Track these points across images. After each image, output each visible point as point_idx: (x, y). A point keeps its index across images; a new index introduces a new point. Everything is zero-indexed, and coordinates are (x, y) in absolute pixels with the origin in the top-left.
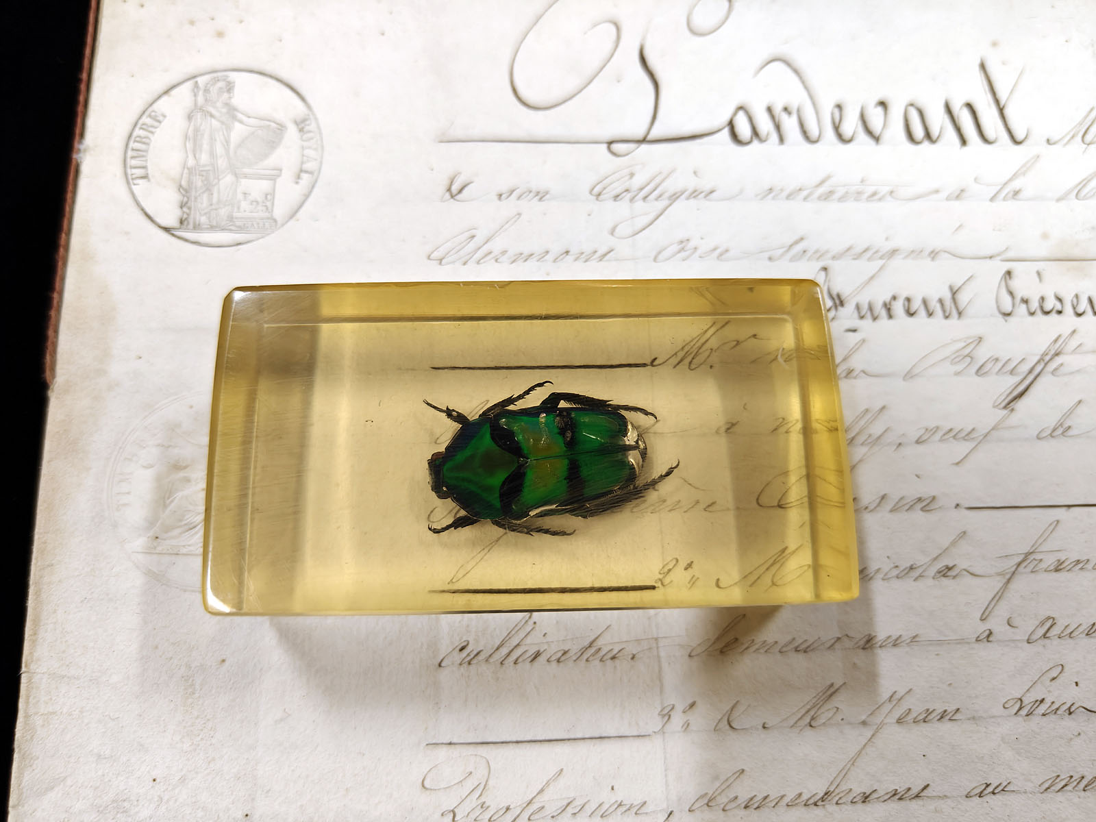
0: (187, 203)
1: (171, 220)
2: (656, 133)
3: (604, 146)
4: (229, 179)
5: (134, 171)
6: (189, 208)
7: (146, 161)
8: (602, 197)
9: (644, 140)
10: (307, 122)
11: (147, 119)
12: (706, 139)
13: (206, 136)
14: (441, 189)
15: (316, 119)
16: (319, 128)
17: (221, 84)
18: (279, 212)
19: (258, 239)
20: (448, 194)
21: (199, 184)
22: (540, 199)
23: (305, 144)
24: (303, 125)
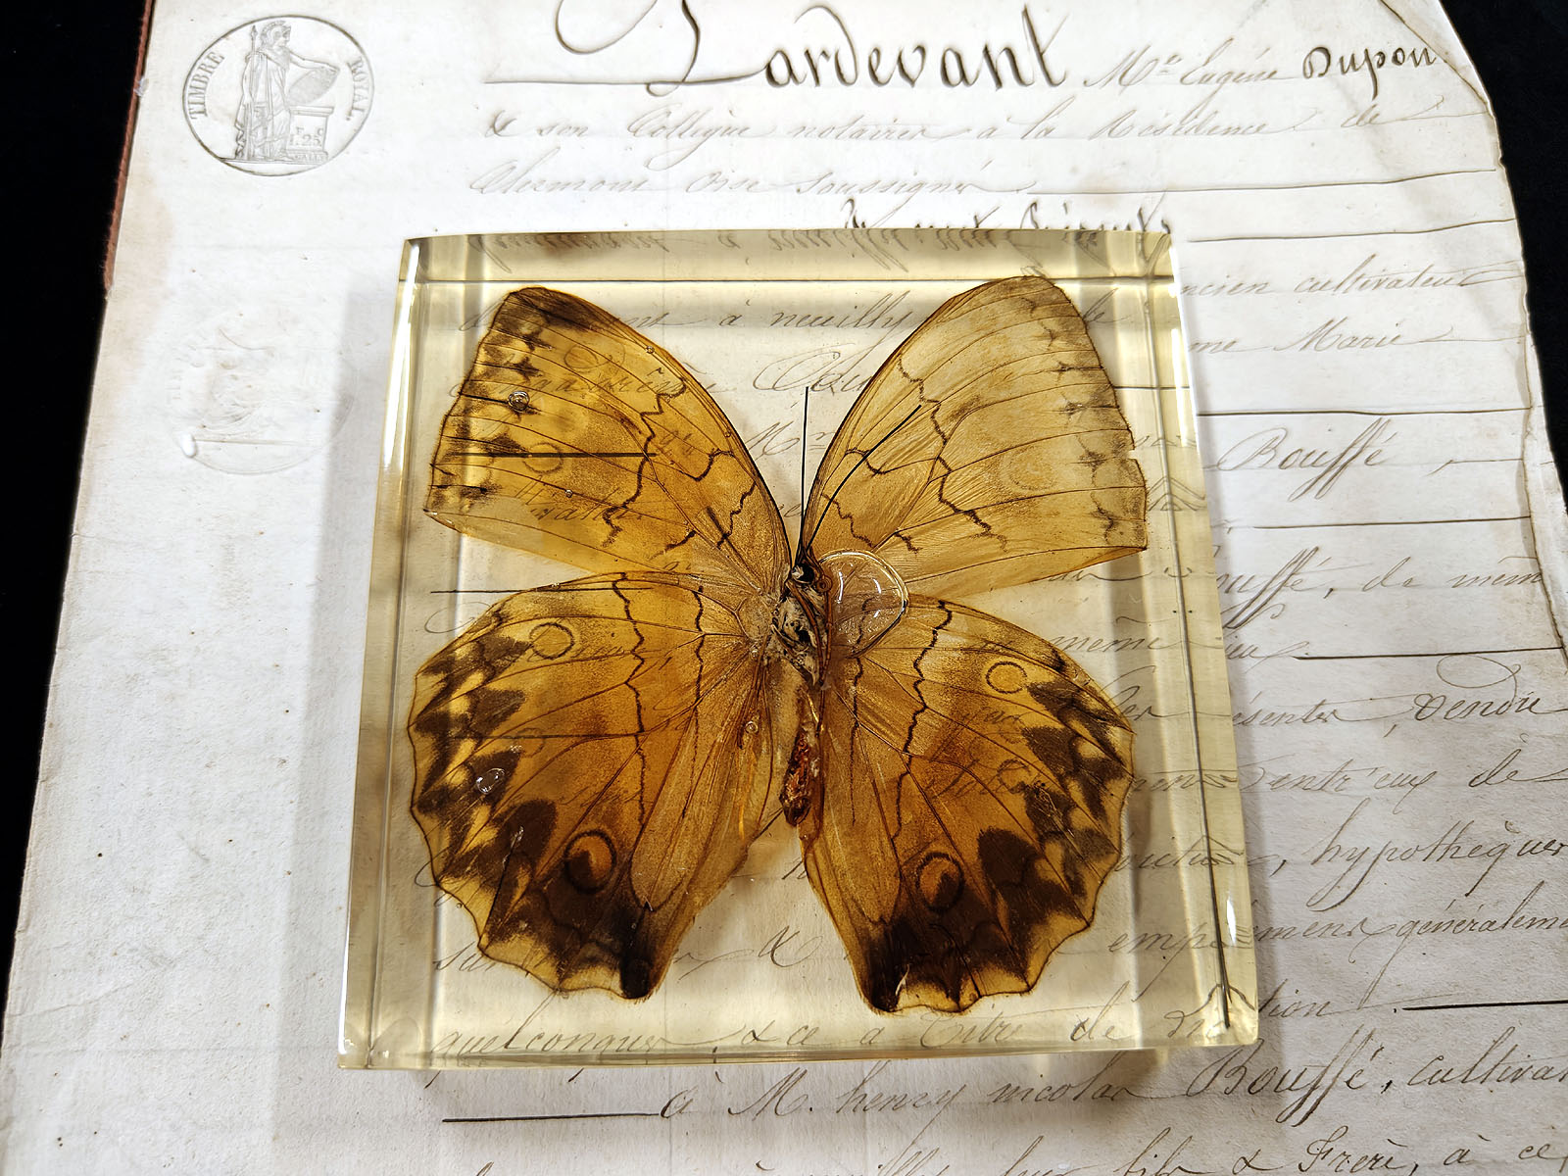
0: (242, 136)
1: (227, 151)
2: (693, 75)
3: (644, 87)
4: (283, 115)
5: (192, 106)
6: (245, 141)
7: (204, 98)
8: (638, 133)
9: (683, 82)
10: (360, 64)
11: (207, 59)
12: (742, 81)
13: (262, 76)
14: (485, 126)
15: (367, 60)
16: (371, 70)
17: (278, 29)
18: (330, 145)
19: (310, 169)
20: (492, 130)
21: (255, 119)
22: (579, 135)
23: (356, 84)
24: (355, 67)
